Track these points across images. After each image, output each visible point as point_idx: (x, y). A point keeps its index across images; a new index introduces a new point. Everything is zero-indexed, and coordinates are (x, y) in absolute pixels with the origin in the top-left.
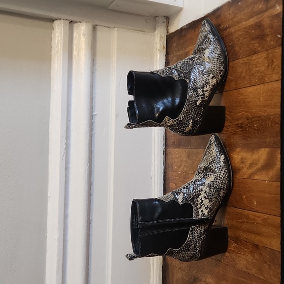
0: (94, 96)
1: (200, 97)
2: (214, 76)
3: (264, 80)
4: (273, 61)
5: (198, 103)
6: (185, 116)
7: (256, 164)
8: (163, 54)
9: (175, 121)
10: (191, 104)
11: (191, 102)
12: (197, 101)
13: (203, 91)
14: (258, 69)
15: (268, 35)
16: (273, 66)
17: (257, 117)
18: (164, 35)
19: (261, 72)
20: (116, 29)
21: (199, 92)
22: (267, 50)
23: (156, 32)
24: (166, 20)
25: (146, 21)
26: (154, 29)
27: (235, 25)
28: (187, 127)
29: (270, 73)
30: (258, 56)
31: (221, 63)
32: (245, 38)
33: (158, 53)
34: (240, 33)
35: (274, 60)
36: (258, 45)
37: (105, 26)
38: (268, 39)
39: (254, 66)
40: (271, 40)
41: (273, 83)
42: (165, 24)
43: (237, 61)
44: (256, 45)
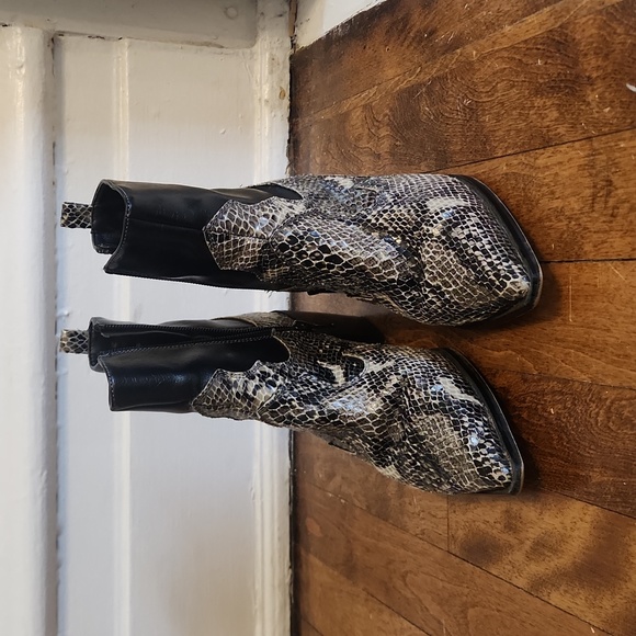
0: (59, 256)
3: (581, 248)
4: (610, 183)
7: (555, 551)
8: (279, 114)
14: (557, 204)
15: (591, 81)
16: (612, 202)
17: (558, 380)
18: (283, 55)
19: (570, 219)
20: (126, 42)
22: (589, 138)
23: (258, 47)
24: (287, 8)
25: (226, 13)
26: (252, 37)
27: (482, 36)
29: (599, 225)
30: (558, 158)
32: (513, 86)
33: (266, 110)
34: (497, 67)
35: (614, 178)
36: (555, 114)
37: (90, 32)
38: (593, 97)
39: (545, 189)
40: (602, 101)
41: (609, 264)
42: (283, 21)
43: (487, 164)
44: (548, 113)
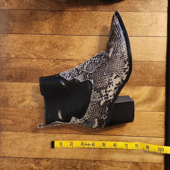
1: (103, 98)
2: (117, 76)
5: (102, 103)
6: (90, 116)
9: (82, 121)
10: (95, 105)
11: (95, 102)
12: (100, 101)
13: (106, 92)
21: (102, 93)
28: (93, 125)
31: (124, 62)
